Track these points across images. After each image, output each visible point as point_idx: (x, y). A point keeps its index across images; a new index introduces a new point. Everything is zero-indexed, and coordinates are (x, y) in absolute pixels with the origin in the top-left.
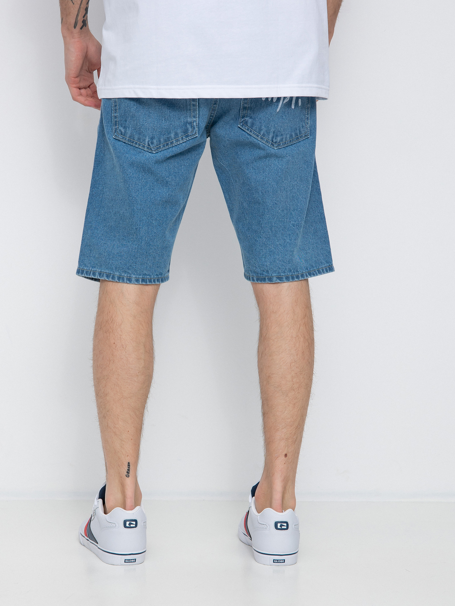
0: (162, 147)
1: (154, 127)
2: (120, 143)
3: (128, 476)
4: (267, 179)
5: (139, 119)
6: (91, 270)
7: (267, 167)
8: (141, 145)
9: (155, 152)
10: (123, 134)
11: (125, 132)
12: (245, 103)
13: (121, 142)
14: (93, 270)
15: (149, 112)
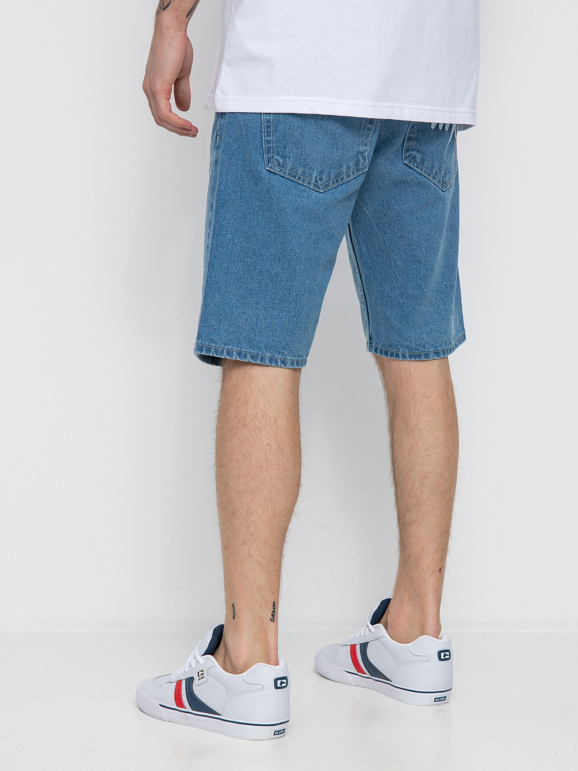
0: (331, 184)
1: (324, 158)
2: (275, 178)
3: (273, 620)
4: (433, 233)
5: (305, 147)
6: (223, 348)
7: (433, 217)
8: (306, 181)
9: (323, 191)
10: (281, 165)
11: (284, 162)
12: (412, 133)
13: (277, 176)
14: (226, 347)
15: (317, 137)
